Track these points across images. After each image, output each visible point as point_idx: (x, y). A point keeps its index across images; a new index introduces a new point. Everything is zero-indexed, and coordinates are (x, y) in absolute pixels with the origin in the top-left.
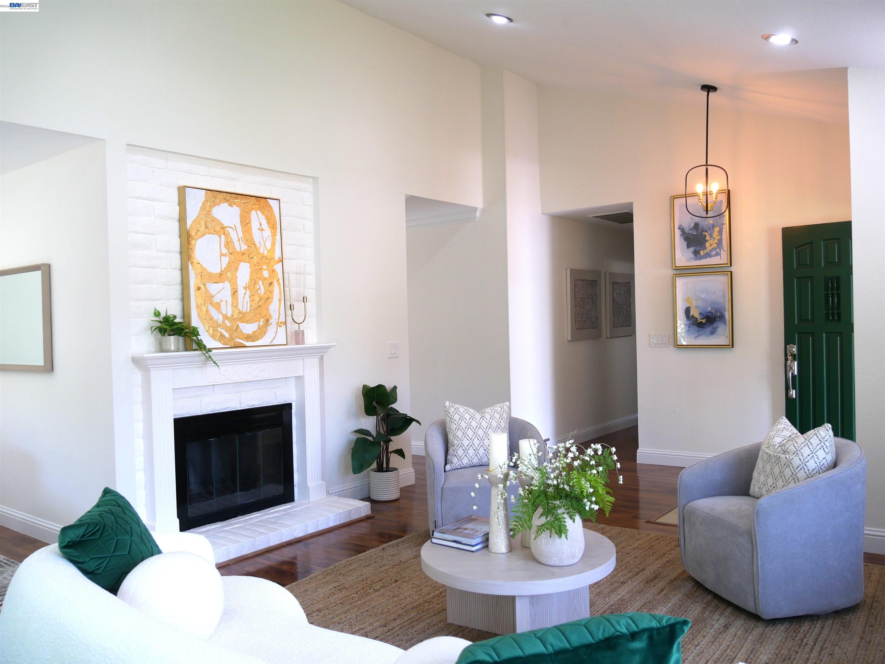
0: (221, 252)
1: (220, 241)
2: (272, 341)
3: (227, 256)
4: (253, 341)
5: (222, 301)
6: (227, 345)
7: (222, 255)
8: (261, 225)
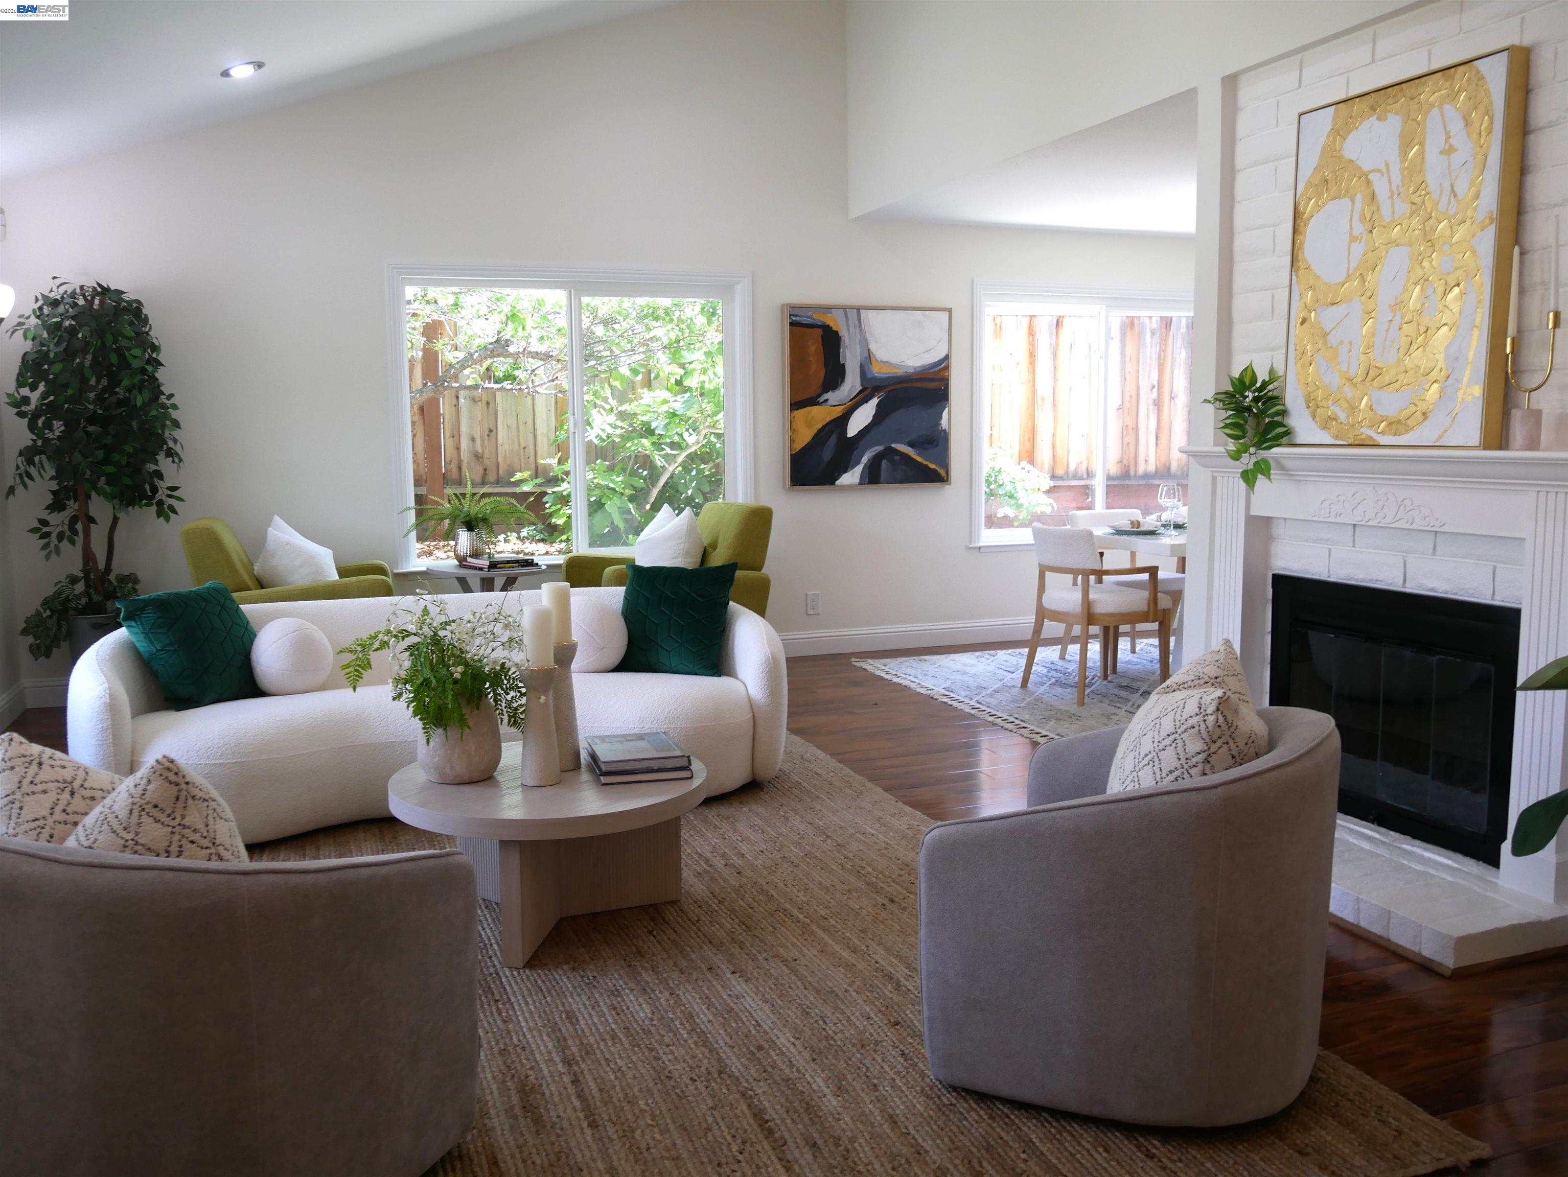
0: (1351, 234)
1: (1352, 210)
2: (1440, 437)
3: (1363, 241)
4: (1395, 435)
5: (1341, 343)
6: (1341, 439)
7: (1353, 239)
8: (1448, 137)
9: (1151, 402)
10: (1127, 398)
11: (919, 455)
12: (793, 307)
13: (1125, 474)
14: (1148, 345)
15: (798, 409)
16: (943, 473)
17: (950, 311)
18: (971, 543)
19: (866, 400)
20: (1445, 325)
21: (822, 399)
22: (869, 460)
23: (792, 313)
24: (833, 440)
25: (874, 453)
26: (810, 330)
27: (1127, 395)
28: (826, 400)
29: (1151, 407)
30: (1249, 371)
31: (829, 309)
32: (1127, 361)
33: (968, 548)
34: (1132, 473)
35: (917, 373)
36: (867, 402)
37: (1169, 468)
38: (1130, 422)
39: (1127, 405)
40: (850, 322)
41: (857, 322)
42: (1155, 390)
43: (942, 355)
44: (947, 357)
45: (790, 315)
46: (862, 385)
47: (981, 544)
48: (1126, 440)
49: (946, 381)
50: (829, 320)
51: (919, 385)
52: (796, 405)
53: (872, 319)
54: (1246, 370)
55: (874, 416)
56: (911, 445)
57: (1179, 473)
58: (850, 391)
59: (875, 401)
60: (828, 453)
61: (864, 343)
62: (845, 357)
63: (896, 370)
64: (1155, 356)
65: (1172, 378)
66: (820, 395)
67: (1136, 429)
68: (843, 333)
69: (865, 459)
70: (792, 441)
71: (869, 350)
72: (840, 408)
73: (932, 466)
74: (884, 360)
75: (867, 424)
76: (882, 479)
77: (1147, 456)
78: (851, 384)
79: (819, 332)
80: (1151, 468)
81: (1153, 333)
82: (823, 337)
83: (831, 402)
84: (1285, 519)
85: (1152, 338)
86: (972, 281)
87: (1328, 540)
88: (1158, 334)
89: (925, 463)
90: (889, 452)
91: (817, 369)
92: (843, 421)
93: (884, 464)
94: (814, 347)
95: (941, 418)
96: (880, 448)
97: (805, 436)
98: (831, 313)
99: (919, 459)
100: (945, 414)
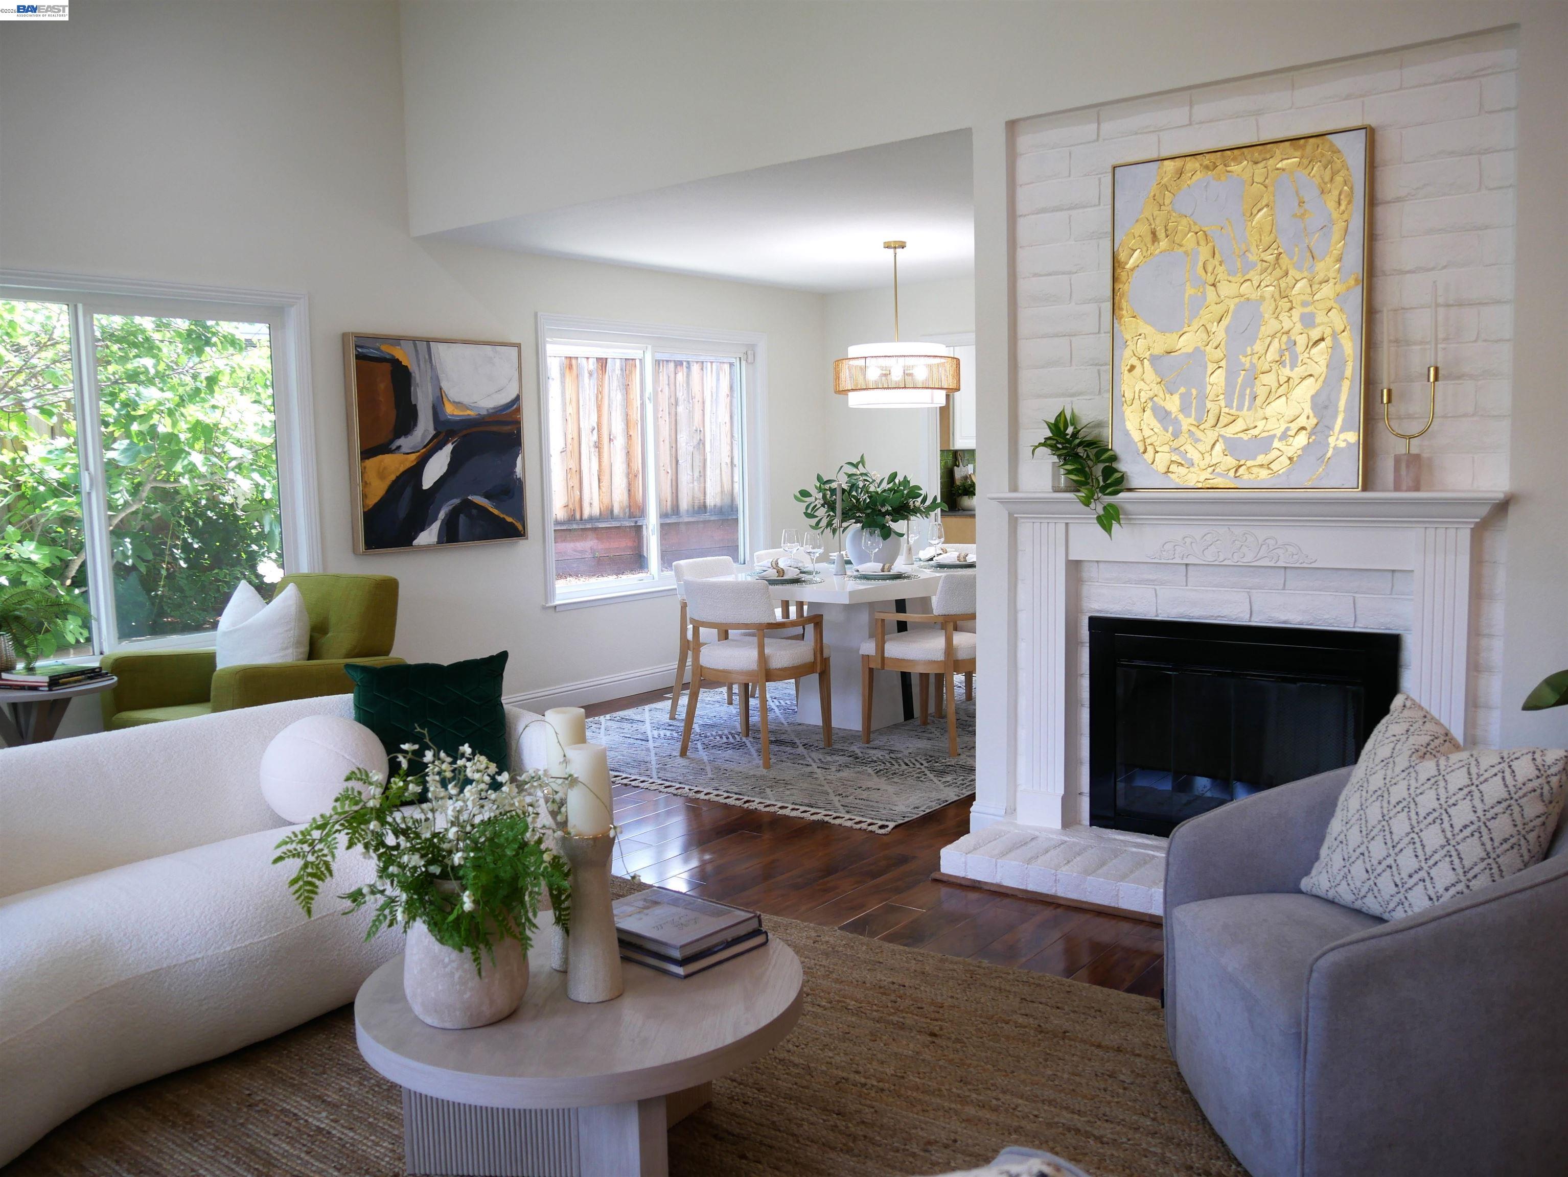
9: (592, 444)
10: (569, 441)
11: (496, 508)
12: (358, 336)
13: (571, 519)
14: (587, 386)
15: (368, 458)
16: (520, 528)
17: (518, 346)
18: (547, 602)
19: (439, 447)
20: (1311, 375)
21: (394, 447)
22: (446, 515)
23: (358, 344)
24: (408, 492)
25: (451, 508)
26: (378, 365)
27: (569, 437)
28: (399, 447)
29: (593, 450)
30: (1062, 416)
31: (396, 340)
32: (568, 403)
33: (545, 608)
34: (578, 516)
35: (490, 415)
36: (441, 449)
37: (612, 511)
38: (573, 465)
39: (569, 447)
40: (421, 357)
41: (427, 357)
42: (595, 431)
43: (513, 396)
44: (518, 398)
45: (357, 346)
46: (435, 429)
47: (557, 603)
48: (571, 484)
49: (517, 424)
50: (398, 353)
51: (495, 428)
52: (367, 454)
53: (442, 352)
54: (1060, 415)
55: (449, 465)
56: (487, 496)
57: (621, 515)
58: (424, 436)
59: (449, 448)
60: (403, 509)
61: (436, 380)
62: (417, 398)
63: (469, 412)
64: (593, 399)
65: (610, 420)
66: (392, 441)
67: (580, 472)
68: (413, 368)
69: (442, 515)
70: (365, 496)
71: (441, 389)
72: (413, 457)
73: (509, 519)
74: (457, 400)
75: (442, 474)
76: (460, 537)
77: (592, 499)
78: (424, 428)
79: (387, 367)
80: (596, 511)
81: (591, 374)
82: (393, 374)
83: (404, 450)
84: (1097, 562)
85: (590, 379)
86: (536, 315)
87: (1154, 581)
88: (595, 375)
89: (502, 516)
90: (467, 505)
91: (387, 411)
92: (417, 470)
93: (462, 519)
94: (384, 385)
95: (515, 465)
96: (456, 501)
97: (379, 489)
98: (399, 345)
99: (496, 512)
100: (519, 461)
